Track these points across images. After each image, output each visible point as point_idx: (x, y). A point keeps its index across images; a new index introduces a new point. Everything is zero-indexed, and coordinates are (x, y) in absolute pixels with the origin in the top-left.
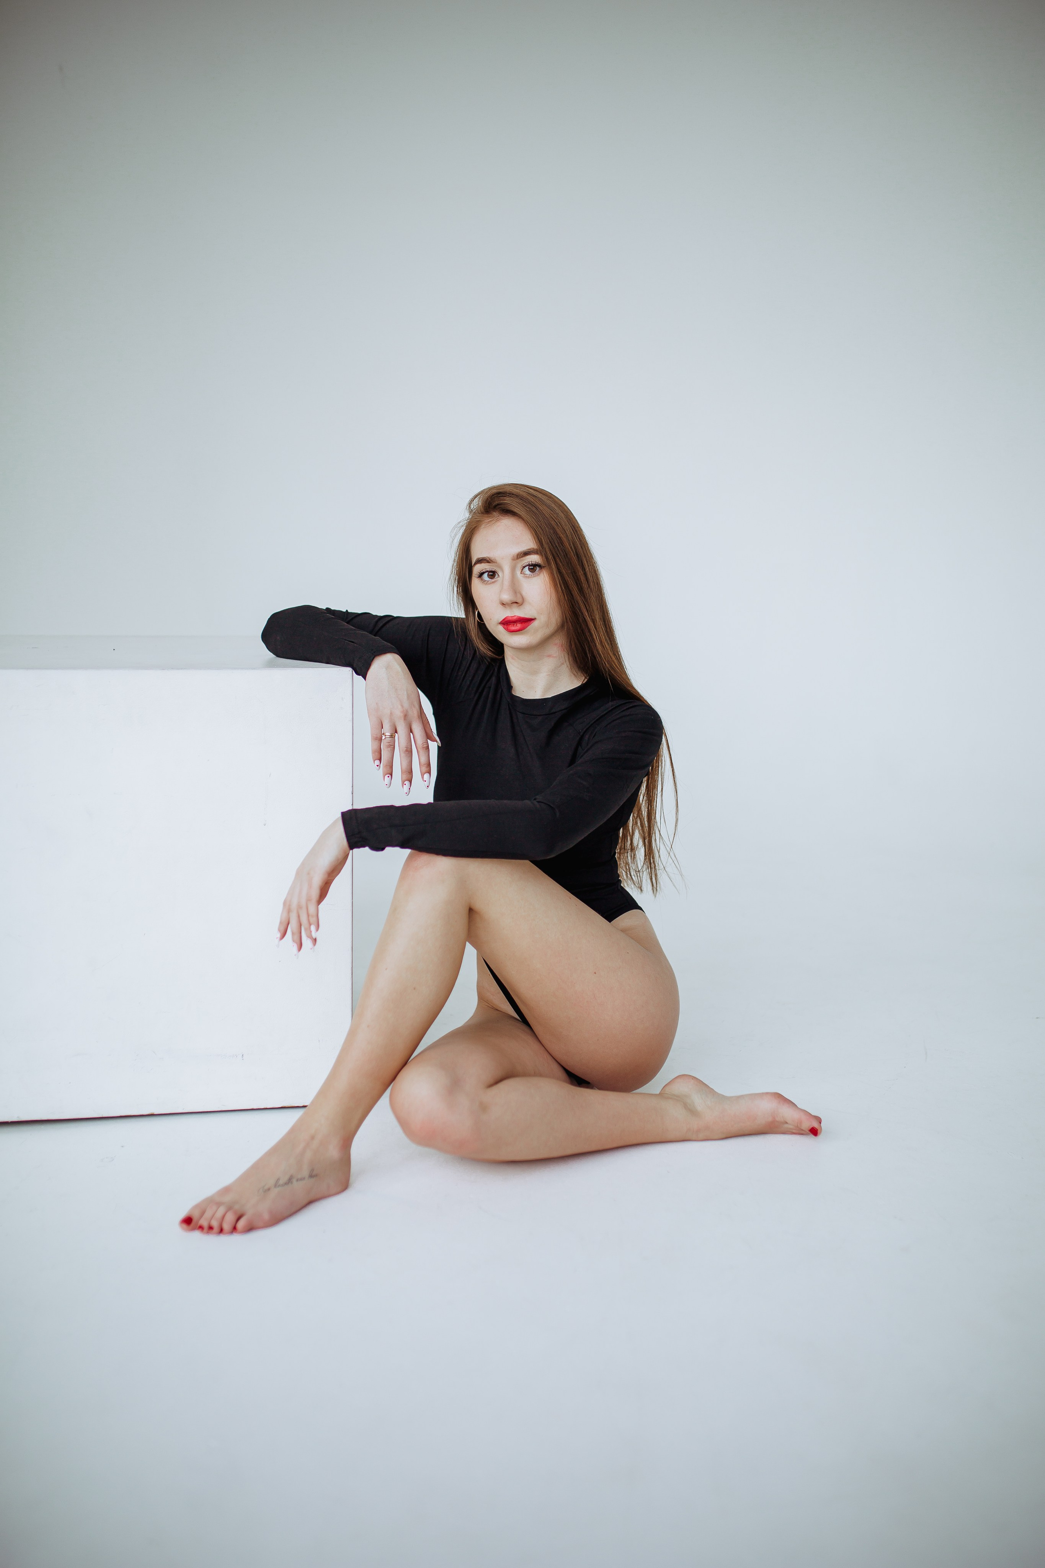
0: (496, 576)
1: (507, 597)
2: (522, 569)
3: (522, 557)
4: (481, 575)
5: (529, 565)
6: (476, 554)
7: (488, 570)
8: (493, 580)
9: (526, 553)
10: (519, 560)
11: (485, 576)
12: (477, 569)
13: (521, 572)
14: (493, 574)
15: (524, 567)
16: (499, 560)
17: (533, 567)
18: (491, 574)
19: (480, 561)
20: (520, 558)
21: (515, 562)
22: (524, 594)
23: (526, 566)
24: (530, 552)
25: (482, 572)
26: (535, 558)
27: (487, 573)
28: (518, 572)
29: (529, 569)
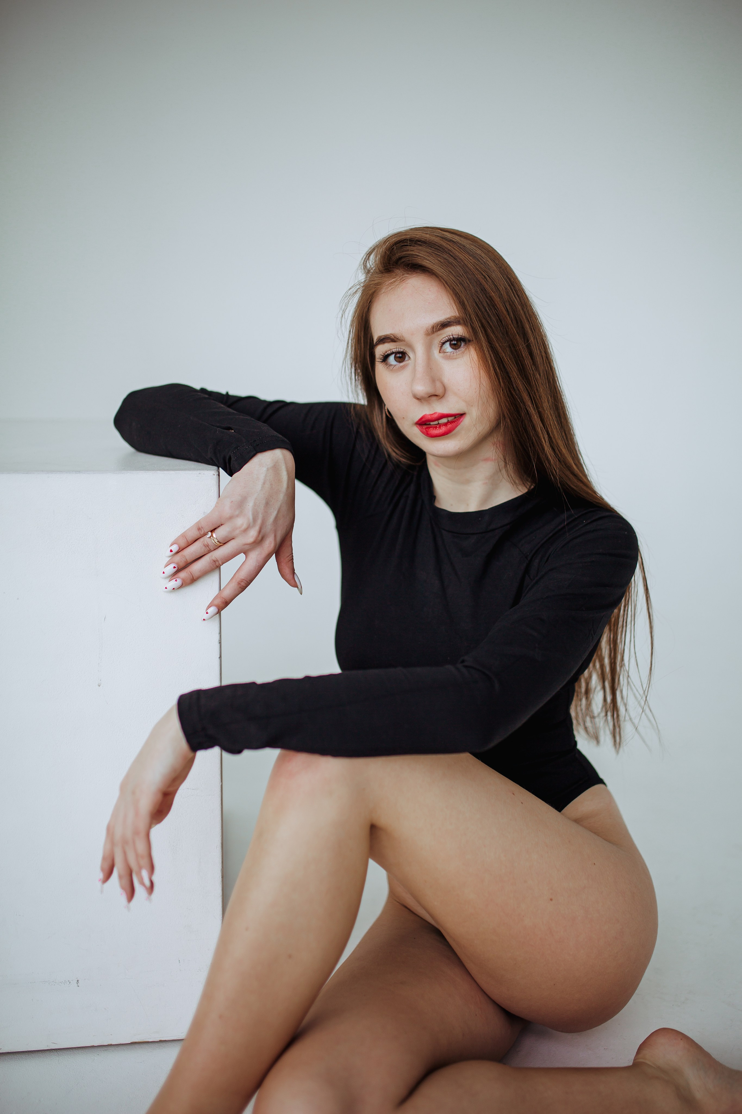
0: (407, 358)
1: (421, 388)
2: (441, 347)
3: (439, 330)
4: (385, 358)
5: (450, 340)
6: (378, 331)
7: (394, 350)
8: (402, 364)
9: (444, 325)
10: (436, 334)
11: (392, 359)
12: (380, 350)
13: (440, 350)
14: (401, 356)
15: (444, 343)
16: (407, 336)
17: (457, 343)
18: (398, 355)
19: (383, 340)
20: (437, 331)
21: (429, 337)
22: (446, 380)
23: (446, 342)
24: (449, 322)
25: (386, 354)
26: (457, 330)
27: (393, 356)
28: (436, 352)
29: (451, 345)
